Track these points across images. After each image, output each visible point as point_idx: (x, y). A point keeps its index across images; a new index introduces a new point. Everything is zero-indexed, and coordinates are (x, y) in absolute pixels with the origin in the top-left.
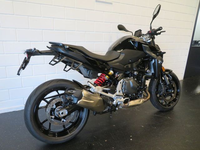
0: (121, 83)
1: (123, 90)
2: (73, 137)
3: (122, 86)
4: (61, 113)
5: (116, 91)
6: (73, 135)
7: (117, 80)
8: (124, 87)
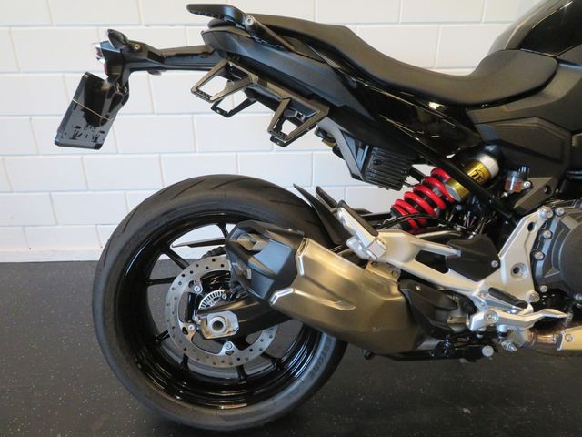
0: (531, 227)
1: (540, 265)
2: (261, 423)
3: (538, 243)
4: (211, 323)
5: (494, 264)
6: (264, 416)
7: (510, 210)
8: (545, 250)
